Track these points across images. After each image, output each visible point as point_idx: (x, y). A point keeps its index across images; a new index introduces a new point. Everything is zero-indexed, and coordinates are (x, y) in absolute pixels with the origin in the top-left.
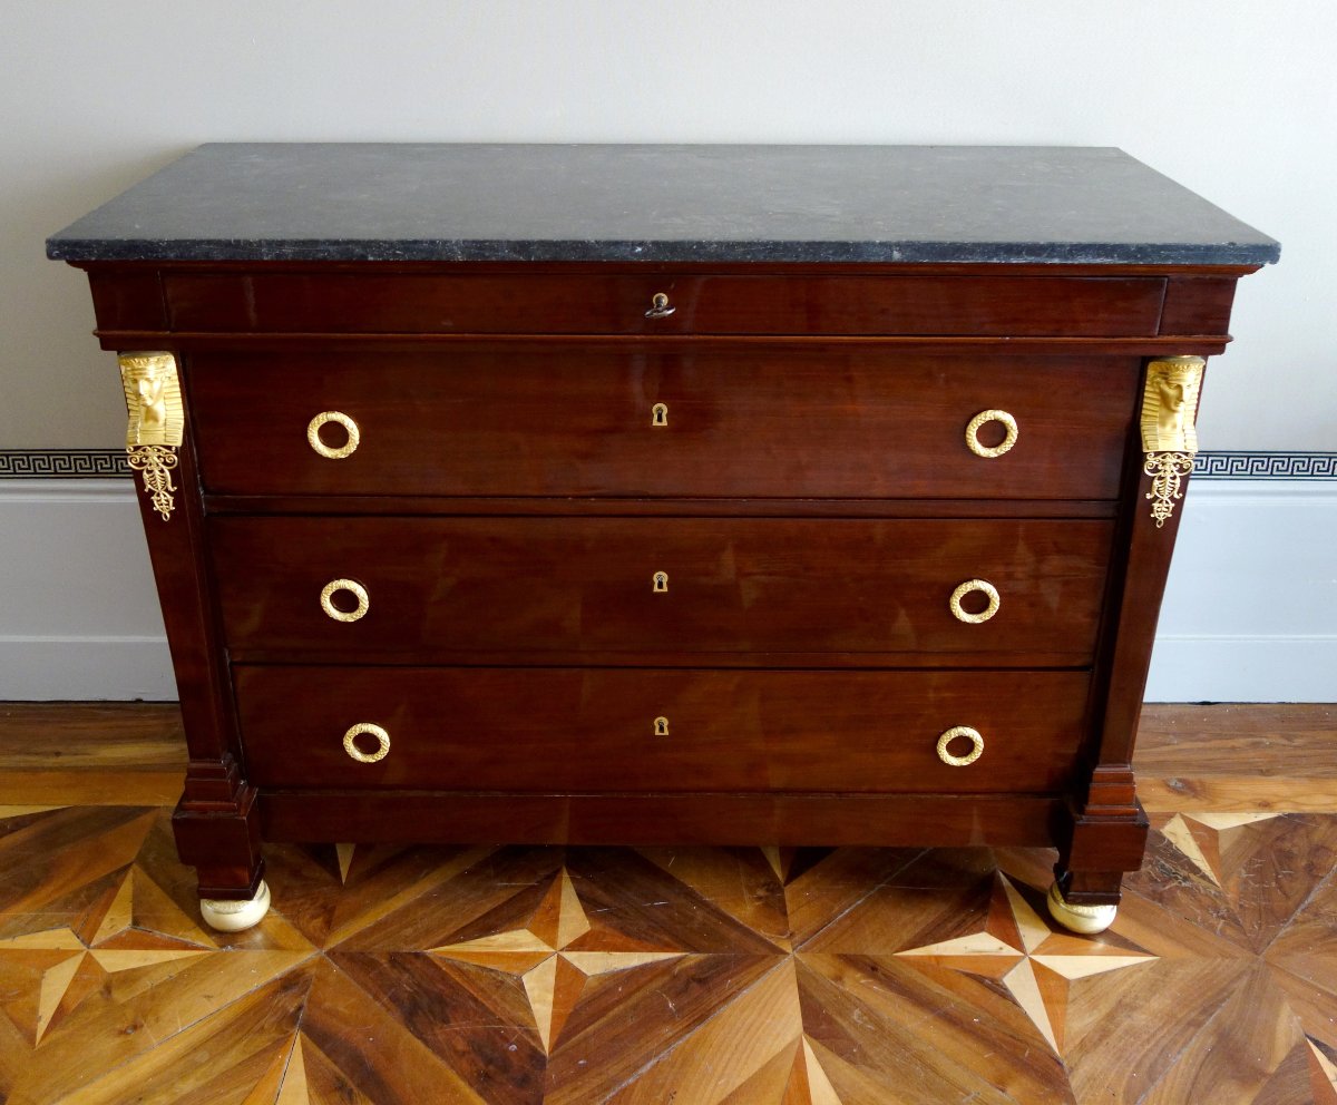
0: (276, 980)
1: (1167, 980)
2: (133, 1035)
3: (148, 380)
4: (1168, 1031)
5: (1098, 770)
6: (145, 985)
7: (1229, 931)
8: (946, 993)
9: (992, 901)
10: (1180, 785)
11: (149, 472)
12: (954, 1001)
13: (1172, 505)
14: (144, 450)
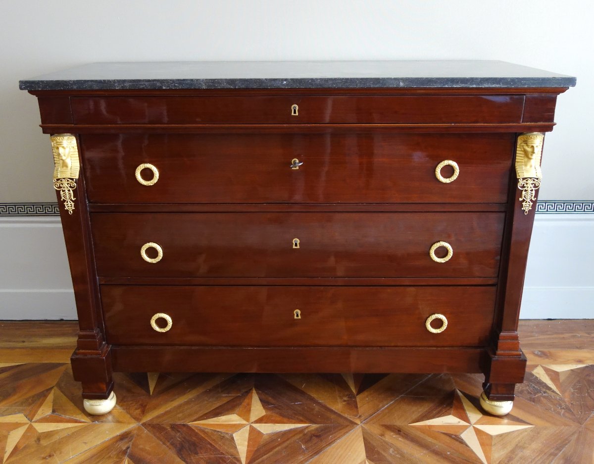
0: (117, 436)
1: (539, 435)
2: (49, 460)
3: (63, 147)
4: (541, 458)
5: (502, 334)
6: (56, 438)
7: (567, 415)
8: (434, 441)
9: (454, 401)
10: (539, 353)
11: (63, 191)
12: (438, 445)
13: (531, 204)
14: (61, 181)
